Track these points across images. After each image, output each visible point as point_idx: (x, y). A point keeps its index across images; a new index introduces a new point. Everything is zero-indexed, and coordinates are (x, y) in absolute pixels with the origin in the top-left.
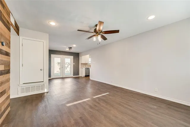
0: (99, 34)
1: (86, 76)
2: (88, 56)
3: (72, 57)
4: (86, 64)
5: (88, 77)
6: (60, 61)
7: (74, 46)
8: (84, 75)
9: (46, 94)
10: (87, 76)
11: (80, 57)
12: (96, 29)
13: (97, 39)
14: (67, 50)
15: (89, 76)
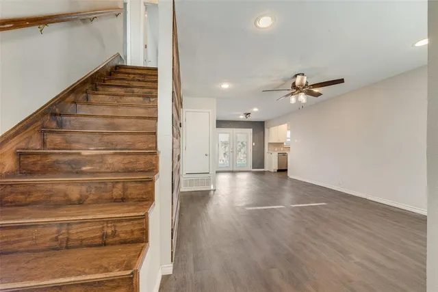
0: (301, 92)
1: (279, 171)
2: (284, 126)
3: (251, 130)
4: (279, 144)
5: (284, 173)
6: (227, 140)
7: (256, 110)
8: (275, 167)
9: (212, 192)
10: (283, 170)
11: (266, 130)
12: (294, 83)
13: (297, 99)
14: (242, 117)
15: (286, 170)
